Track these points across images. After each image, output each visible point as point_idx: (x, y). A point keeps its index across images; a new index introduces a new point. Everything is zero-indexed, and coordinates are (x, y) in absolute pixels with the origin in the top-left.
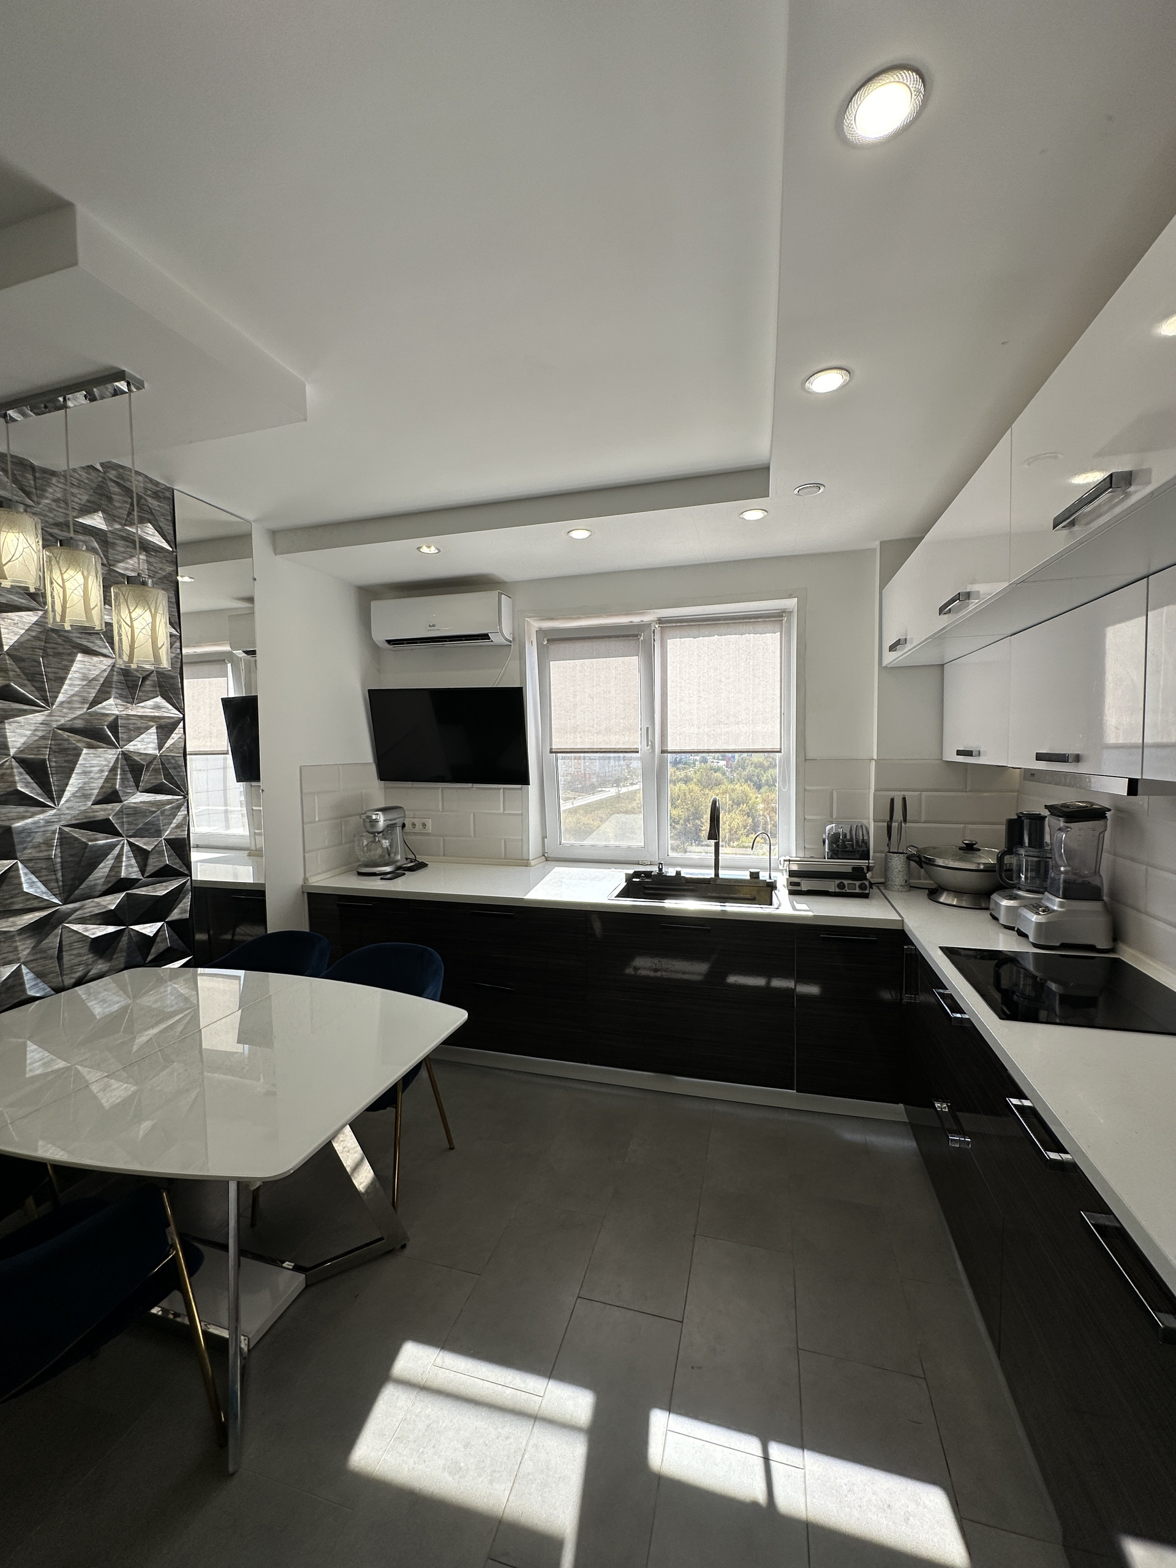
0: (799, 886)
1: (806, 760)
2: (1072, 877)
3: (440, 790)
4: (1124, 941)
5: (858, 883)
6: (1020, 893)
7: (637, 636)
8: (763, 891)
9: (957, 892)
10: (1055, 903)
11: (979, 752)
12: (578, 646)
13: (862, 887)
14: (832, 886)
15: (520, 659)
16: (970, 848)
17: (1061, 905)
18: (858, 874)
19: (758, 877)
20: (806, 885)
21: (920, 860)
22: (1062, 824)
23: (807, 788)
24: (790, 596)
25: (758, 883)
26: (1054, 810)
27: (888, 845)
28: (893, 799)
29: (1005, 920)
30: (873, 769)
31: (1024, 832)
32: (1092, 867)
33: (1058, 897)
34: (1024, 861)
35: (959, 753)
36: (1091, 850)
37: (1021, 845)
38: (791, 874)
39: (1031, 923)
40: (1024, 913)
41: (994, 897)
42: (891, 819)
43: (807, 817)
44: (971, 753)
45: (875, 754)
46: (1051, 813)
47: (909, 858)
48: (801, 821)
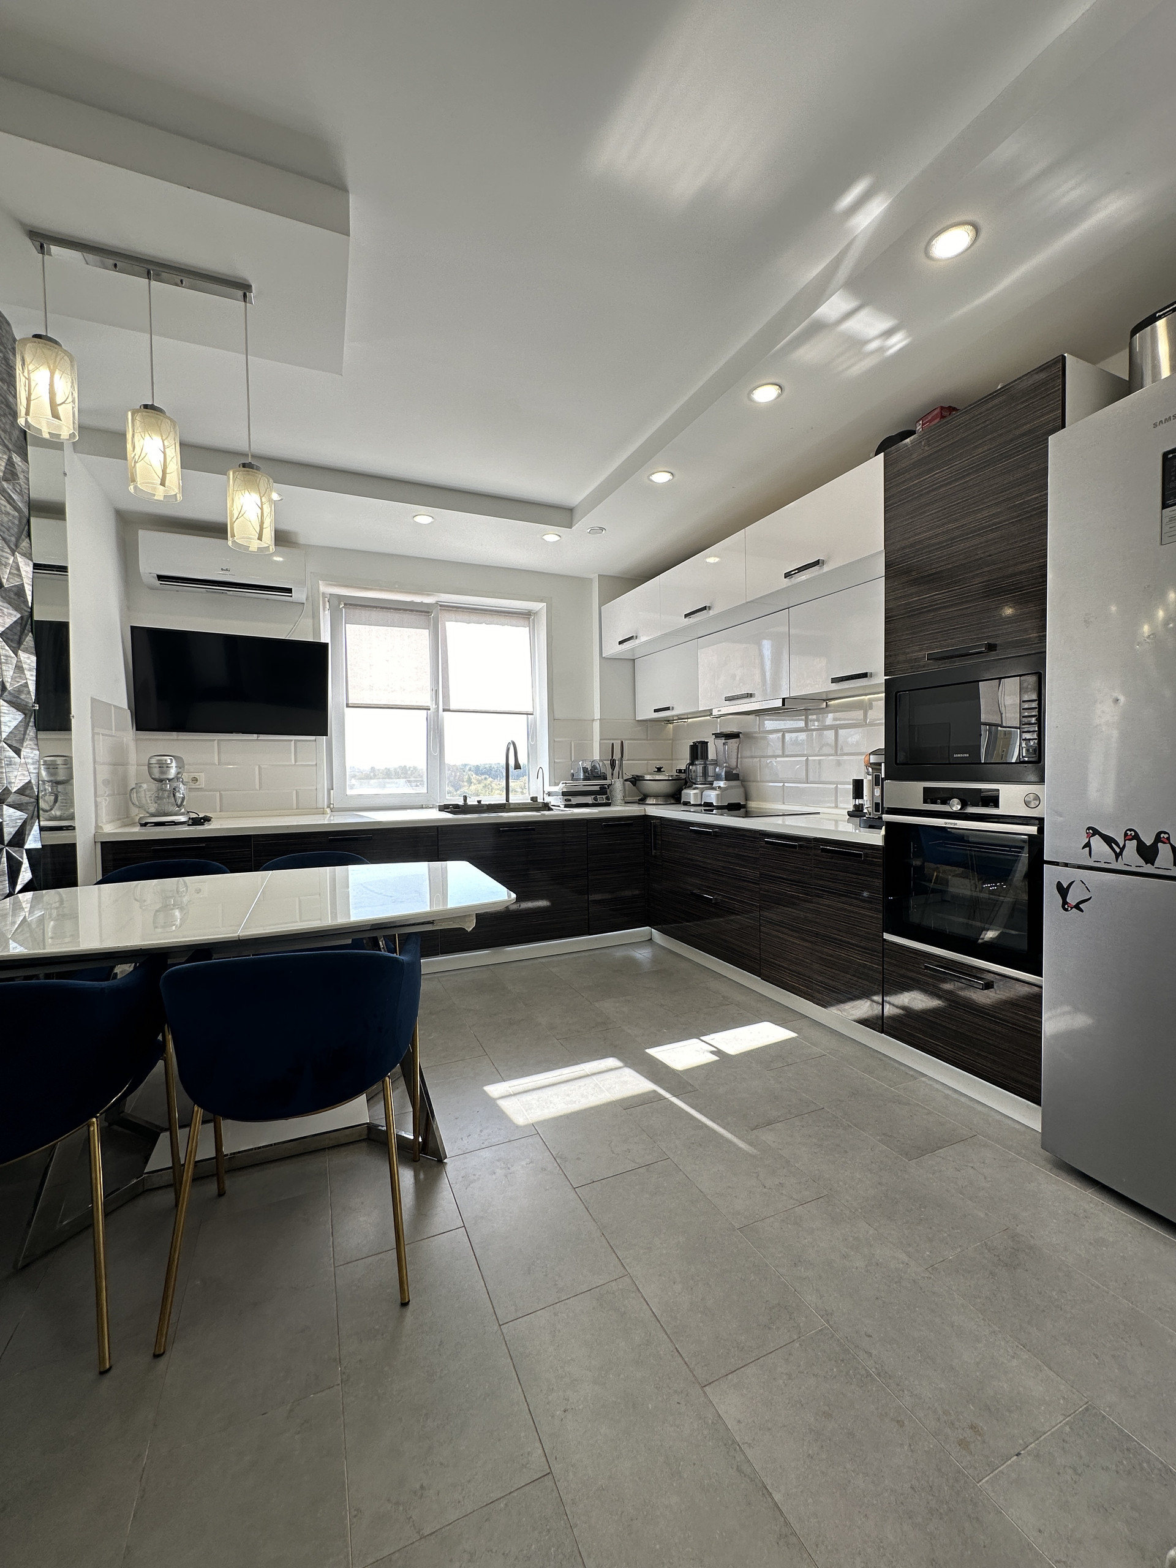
0: (571, 801)
1: (554, 718)
2: (729, 769)
3: (216, 742)
4: (750, 800)
5: (604, 797)
6: (697, 786)
7: (429, 612)
8: (546, 807)
9: (656, 796)
10: (722, 784)
11: (673, 707)
12: (375, 614)
13: (608, 799)
14: (589, 800)
15: (313, 617)
16: (659, 770)
17: (725, 784)
18: (603, 790)
19: (537, 801)
20: (575, 800)
21: (636, 780)
22: (724, 741)
23: (556, 740)
24: (542, 601)
25: (538, 805)
26: (718, 736)
27: (612, 774)
28: (613, 744)
29: (695, 801)
30: (596, 726)
31: (698, 751)
32: (735, 764)
33: (722, 781)
34: (698, 768)
35: (655, 711)
36: (734, 754)
37: (697, 759)
38: (564, 794)
39: (712, 796)
40: (707, 793)
41: (685, 791)
42: (612, 757)
43: (556, 761)
44: (668, 709)
45: (597, 716)
46: (716, 737)
47: (626, 780)
48: (552, 763)
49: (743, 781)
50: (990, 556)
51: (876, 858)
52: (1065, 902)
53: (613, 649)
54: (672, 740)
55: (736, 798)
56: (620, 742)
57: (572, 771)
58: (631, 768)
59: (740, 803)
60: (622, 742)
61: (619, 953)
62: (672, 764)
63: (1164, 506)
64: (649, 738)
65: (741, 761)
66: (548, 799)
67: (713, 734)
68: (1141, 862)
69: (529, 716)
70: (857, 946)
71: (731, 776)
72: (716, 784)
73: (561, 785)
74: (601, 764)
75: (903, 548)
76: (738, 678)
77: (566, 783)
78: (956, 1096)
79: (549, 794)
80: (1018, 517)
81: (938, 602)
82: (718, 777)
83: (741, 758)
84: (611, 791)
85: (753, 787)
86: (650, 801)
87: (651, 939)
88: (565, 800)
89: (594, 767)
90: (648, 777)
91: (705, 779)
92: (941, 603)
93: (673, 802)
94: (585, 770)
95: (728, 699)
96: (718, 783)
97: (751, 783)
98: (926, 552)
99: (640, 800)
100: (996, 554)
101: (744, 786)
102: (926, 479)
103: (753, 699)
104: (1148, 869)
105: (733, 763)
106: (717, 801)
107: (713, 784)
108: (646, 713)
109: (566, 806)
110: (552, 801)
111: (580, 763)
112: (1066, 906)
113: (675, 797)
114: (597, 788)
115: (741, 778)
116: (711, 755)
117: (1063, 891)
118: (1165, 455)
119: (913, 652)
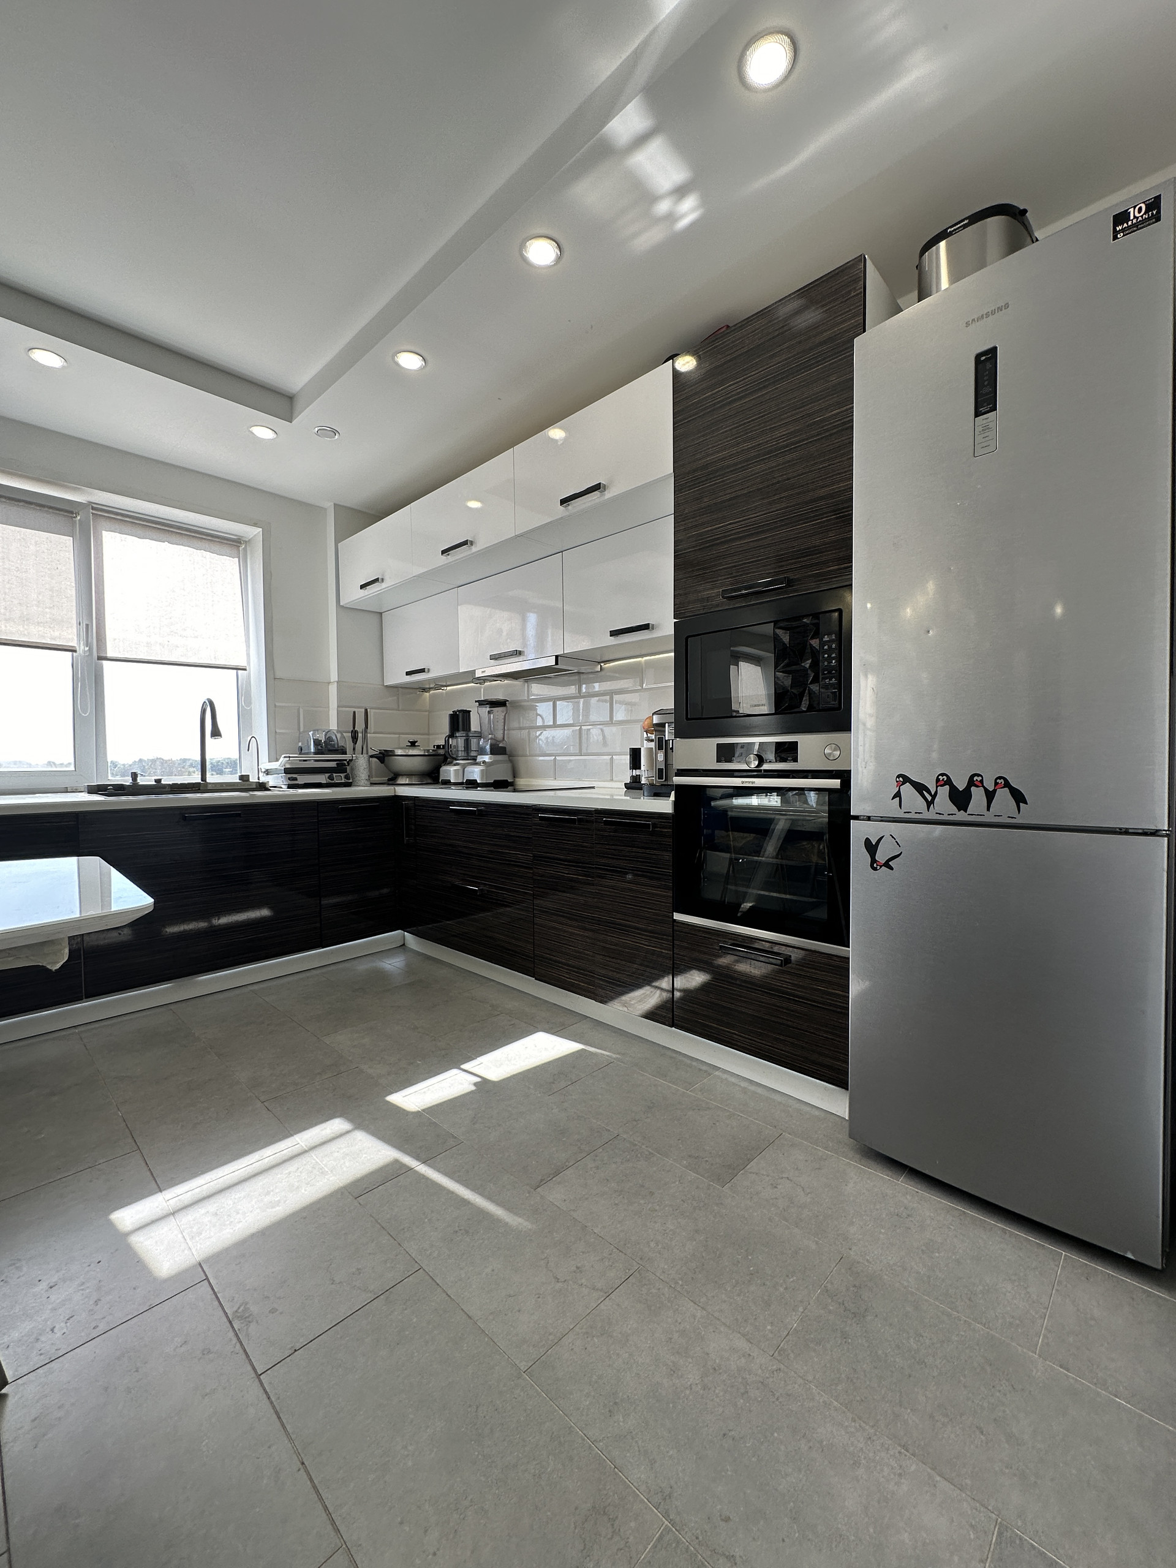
0: (297, 780)
1: (275, 679)
2: (494, 742)
4: (518, 777)
5: (343, 775)
6: (458, 762)
7: (72, 513)
8: (262, 787)
9: (409, 775)
10: (487, 758)
11: (429, 669)
13: (347, 777)
14: (322, 779)
16: (413, 744)
17: (490, 758)
18: (341, 767)
19: (248, 780)
20: (302, 779)
21: (384, 756)
22: (488, 709)
23: (277, 704)
24: (255, 525)
25: (250, 785)
26: (481, 703)
27: (354, 749)
28: (354, 712)
29: (455, 779)
30: (333, 690)
31: (459, 721)
32: (502, 735)
33: (488, 755)
34: (459, 742)
35: (408, 673)
36: (500, 725)
37: (458, 731)
38: (287, 771)
39: (475, 773)
40: (469, 769)
41: (444, 768)
42: (354, 728)
43: (278, 731)
44: (422, 671)
45: (334, 677)
46: (479, 705)
47: (372, 756)
48: (272, 734)
49: (510, 756)
50: (788, 479)
51: (665, 828)
52: (873, 861)
53: (353, 595)
54: (429, 712)
55: (504, 775)
56: (363, 710)
57: (300, 744)
58: (378, 741)
59: (507, 780)
60: (366, 711)
61: (363, 967)
62: (429, 739)
63: (977, 414)
64: (400, 708)
65: (508, 734)
66: (264, 779)
67: (476, 701)
68: (954, 809)
69: (240, 672)
70: (645, 931)
71: (496, 750)
72: (480, 759)
73: (282, 760)
74: (339, 736)
75: (695, 471)
76: (505, 634)
77: (289, 757)
78: (753, 1088)
79: (267, 772)
80: (818, 435)
81: (734, 532)
82: (482, 752)
83: (508, 730)
84: (352, 769)
85: (521, 763)
86: (401, 781)
87: (404, 944)
88: (289, 779)
89: (329, 740)
90: (399, 752)
91: (468, 753)
92: (735, 534)
93: (429, 781)
94: (317, 743)
95: (495, 657)
96: (483, 758)
97: (520, 758)
98: (719, 476)
99: (389, 780)
100: (794, 477)
101: (511, 761)
102: (719, 391)
103: (521, 658)
104: (961, 816)
105: (499, 736)
106: (482, 779)
107: (476, 760)
108: (397, 676)
109: (290, 787)
110: (271, 780)
111: (311, 733)
112: (875, 865)
113: (432, 776)
114: (333, 764)
115: (508, 752)
116: (474, 726)
117: (871, 848)
118: (978, 357)
119: (704, 590)
